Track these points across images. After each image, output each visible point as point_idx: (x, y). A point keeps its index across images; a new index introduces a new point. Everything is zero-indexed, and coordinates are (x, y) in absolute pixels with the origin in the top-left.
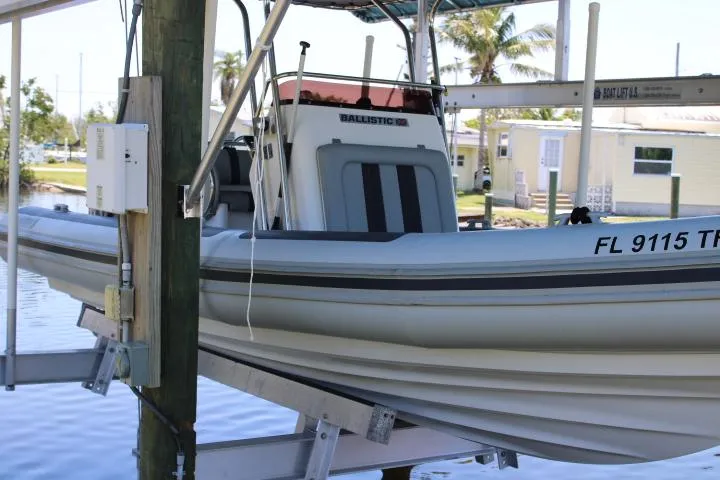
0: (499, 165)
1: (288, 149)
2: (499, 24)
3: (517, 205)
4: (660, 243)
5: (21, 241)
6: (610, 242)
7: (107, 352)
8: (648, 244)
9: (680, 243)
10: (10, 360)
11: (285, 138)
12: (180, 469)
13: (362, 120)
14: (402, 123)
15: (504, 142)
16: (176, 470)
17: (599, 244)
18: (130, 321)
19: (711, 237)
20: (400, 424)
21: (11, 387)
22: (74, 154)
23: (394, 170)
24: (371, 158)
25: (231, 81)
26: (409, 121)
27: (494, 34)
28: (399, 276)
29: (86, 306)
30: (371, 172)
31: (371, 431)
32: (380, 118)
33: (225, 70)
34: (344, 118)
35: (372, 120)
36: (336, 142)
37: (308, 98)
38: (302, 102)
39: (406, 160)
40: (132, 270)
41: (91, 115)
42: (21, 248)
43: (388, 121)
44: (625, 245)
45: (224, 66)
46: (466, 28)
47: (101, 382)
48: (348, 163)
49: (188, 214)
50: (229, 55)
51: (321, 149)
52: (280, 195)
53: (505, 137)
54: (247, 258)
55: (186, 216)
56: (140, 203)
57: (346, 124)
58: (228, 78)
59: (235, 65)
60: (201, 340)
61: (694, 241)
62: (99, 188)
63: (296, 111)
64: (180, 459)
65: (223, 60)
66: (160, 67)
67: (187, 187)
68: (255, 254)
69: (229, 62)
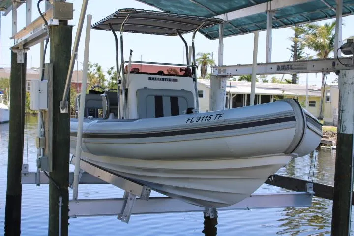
0: (327, 106)
1: (126, 90)
2: (331, 36)
4: (204, 119)
6: (191, 119)
8: (201, 119)
9: (209, 119)
10: (38, 174)
11: (125, 86)
12: (61, 202)
13: (158, 79)
14: (176, 80)
15: (329, 94)
16: (59, 202)
17: (188, 120)
18: (43, 148)
19: (218, 116)
21: (38, 185)
24: (159, 94)
25: (205, 67)
26: (179, 80)
27: (327, 42)
30: (159, 100)
31: (142, 195)
32: (166, 79)
33: (203, 62)
34: (150, 79)
35: (163, 79)
36: (146, 88)
37: (136, 71)
38: (131, 73)
39: (174, 95)
40: (44, 131)
43: (169, 80)
45: (202, 60)
46: (314, 39)
48: (150, 95)
50: (205, 54)
51: (138, 90)
53: (329, 92)
55: (62, 112)
57: (151, 81)
58: (204, 65)
59: (207, 59)
61: (213, 118)
63: (129, 76)
64: (61, 199)
65: (202, 57)
67: (62, 102)
69: (205, 58)
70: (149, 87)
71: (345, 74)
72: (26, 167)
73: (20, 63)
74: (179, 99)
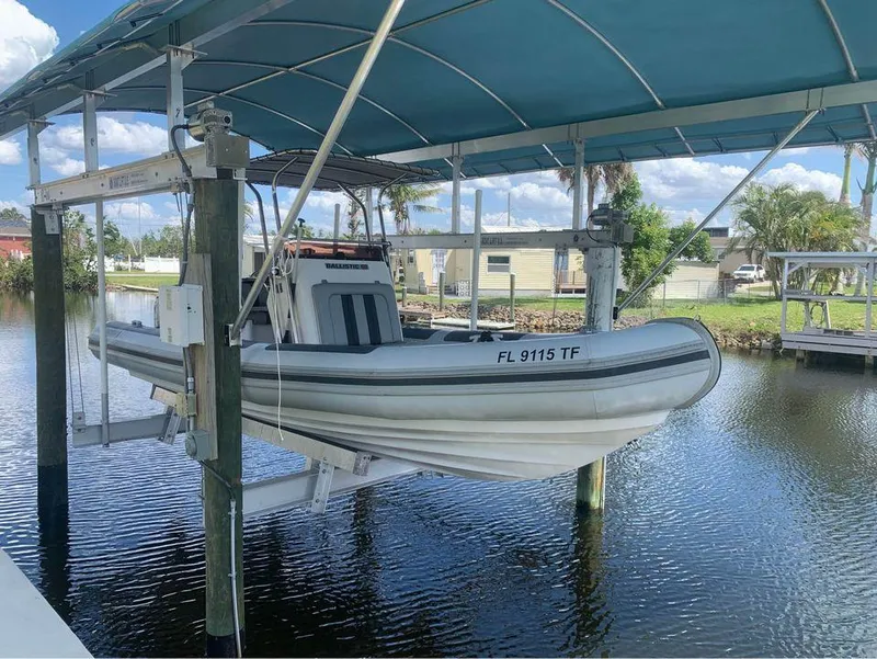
0: (409, 268)
1: (293, 287)
3: (420, 293)
4: (538, 355)
5: (109, 347)
6: (506, 355)
7: (173, 417)
8: (531, 356)
9: (550, 356)
10: (105, 428)
11: (290, 280)
12: (233, 510)
13: (340, 267)
14: (365, 267)
16: (230, 511)
17: (500, 357)
18: (194, 416)
19: (569, 352)
20: (374, 458)
21: (107, 445)
22: (136, 264)
23: (361, 299)
24: (346, 291)
26: (369, 266)
28: (375, 376)
29: (155, 386)
30: (347, 301)
31: (355, 468)
32: (351, 265)
34: (328, 266)
35: (346, 267)
36: (324, 282)
38: (300, 257)
39: (368, 291)
40: (194, 383)
41: (145, 238)
42: (110, 352)
43: (356, 267)
44: (516, 357)
47: (169, 436)
48: (333, 295)
49: (232, 343)
51: (315, 286)
52: (289, 317)
54: (274, 363)
55: (231, 344)
56: (199, 339)
57: (331, 270)
60: (243, 412)
61: (559, 354)
62: (170, 329)
63: (297, 263)
64: (233, 504)
66: (208, 247)
67: (231, 325)
68: (280, 360)
70: (329, 281)
71: (600, 254)
72: (80, 416)
73: (52, 233)
74: (376, 298)
